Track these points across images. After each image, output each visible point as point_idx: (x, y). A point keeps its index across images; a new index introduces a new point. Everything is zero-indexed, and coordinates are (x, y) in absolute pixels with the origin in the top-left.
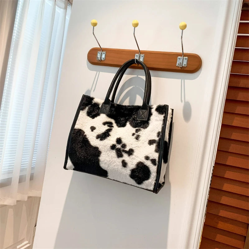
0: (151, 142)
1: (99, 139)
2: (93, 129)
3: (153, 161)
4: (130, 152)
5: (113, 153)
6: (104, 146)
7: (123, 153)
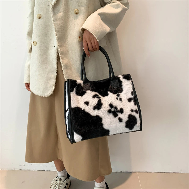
0: (130, 100)
1: (96, 110)
2: (87, 103)
3: (136, 111)
4: (122, 111)
5: (111, 115)
6: (102, 113)
7: (118, 113)
